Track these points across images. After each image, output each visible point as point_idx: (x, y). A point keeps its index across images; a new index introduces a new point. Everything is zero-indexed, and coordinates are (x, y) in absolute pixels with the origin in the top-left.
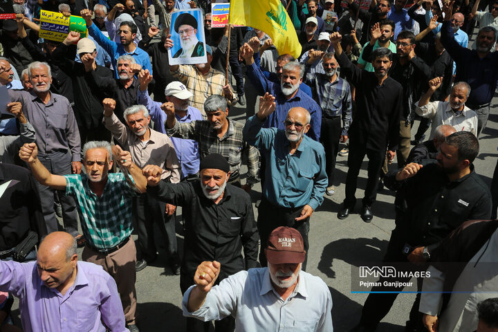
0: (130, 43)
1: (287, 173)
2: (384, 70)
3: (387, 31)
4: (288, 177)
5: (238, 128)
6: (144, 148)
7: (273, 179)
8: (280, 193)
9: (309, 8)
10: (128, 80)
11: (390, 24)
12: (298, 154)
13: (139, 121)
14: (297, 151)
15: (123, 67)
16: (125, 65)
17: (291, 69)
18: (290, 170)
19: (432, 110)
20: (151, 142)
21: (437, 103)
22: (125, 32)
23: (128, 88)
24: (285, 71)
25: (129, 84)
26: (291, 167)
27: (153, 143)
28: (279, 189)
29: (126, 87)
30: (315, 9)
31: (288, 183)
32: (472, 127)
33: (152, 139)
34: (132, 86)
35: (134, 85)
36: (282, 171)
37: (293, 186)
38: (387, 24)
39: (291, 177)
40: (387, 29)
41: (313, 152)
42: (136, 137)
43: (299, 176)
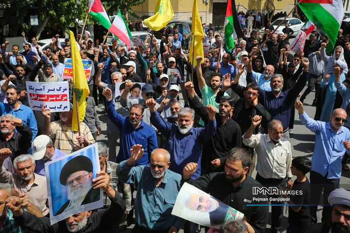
0: (16, 102)
1: (155, 201)
2: (225, 112)
3: (217, 81)
4: (156, 205)
5: (113, 168)
6: (29, 191)
7: (143, 207)
8: (150, 219)
9: (158, 68)
10: (9, 134)
11: (219, 75)
12: (163, 186)
13: (27, 168)
14: (162, 183)
15: (5, 123)
16: (7, 121)
17: (185, 114)
18: (157, 200)
19: (255, 140)
20: (35, 185)
21: (259, 135)
22: (11, 94)
23: (9, 141)
24: (180, 116)
25: (10, 137)
26: (158, 197)
27: (37, 185)
28: (150, 216)
29: (7, 140)
30: (162, 69)
31: (157, 210)
32: (288, 152)
33: (36, 182)
34: (12, 139)
35: (14, 138)
36: (150, 200)
37: (160, 212)
38: (217, 75)
39: (158, 205)
40: (217, 79)
41: (175, 183)
42: (22, 181)
43: (165, 203)
